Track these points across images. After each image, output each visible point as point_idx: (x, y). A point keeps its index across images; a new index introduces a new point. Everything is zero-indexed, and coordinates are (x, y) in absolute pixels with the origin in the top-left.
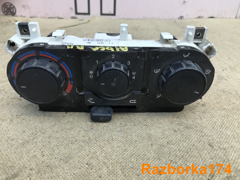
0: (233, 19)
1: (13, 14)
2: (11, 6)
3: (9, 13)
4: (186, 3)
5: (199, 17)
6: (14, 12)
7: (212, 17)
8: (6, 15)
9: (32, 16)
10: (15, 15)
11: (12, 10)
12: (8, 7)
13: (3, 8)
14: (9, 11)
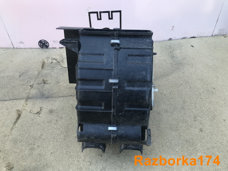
0: (210, 36)
1: (47, 47)
2: (45, 42)
3: (44, 46)
4: (174, 30)
5: (184, 38)
6: (48, 45)
7: (194, 37)
8: (42, 48)
9: (60, 47)
10: (49, 48)
11: (46, 44)
12: (43, 42)
13: (40, 43)
14: (44, 45)
